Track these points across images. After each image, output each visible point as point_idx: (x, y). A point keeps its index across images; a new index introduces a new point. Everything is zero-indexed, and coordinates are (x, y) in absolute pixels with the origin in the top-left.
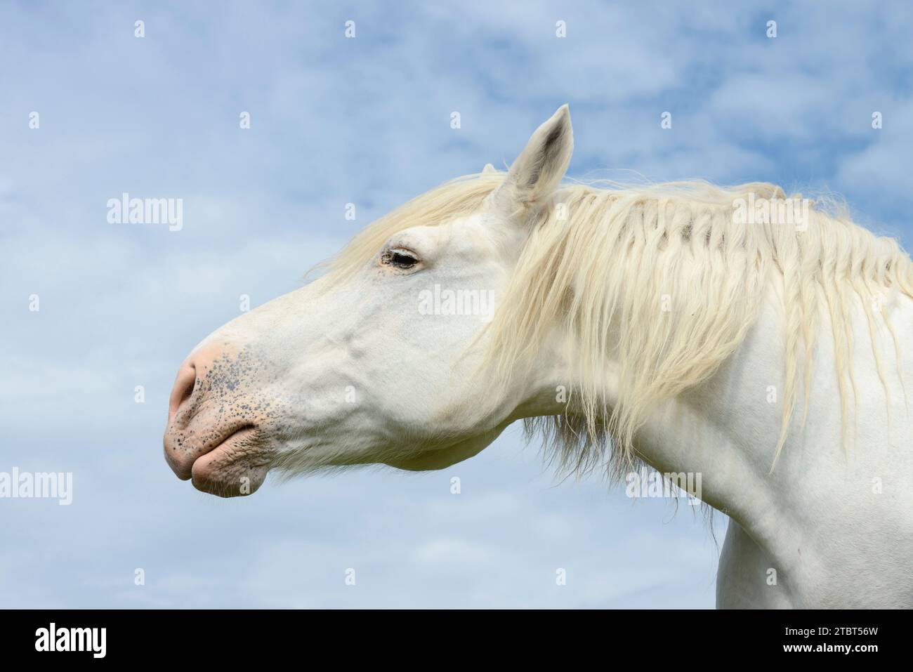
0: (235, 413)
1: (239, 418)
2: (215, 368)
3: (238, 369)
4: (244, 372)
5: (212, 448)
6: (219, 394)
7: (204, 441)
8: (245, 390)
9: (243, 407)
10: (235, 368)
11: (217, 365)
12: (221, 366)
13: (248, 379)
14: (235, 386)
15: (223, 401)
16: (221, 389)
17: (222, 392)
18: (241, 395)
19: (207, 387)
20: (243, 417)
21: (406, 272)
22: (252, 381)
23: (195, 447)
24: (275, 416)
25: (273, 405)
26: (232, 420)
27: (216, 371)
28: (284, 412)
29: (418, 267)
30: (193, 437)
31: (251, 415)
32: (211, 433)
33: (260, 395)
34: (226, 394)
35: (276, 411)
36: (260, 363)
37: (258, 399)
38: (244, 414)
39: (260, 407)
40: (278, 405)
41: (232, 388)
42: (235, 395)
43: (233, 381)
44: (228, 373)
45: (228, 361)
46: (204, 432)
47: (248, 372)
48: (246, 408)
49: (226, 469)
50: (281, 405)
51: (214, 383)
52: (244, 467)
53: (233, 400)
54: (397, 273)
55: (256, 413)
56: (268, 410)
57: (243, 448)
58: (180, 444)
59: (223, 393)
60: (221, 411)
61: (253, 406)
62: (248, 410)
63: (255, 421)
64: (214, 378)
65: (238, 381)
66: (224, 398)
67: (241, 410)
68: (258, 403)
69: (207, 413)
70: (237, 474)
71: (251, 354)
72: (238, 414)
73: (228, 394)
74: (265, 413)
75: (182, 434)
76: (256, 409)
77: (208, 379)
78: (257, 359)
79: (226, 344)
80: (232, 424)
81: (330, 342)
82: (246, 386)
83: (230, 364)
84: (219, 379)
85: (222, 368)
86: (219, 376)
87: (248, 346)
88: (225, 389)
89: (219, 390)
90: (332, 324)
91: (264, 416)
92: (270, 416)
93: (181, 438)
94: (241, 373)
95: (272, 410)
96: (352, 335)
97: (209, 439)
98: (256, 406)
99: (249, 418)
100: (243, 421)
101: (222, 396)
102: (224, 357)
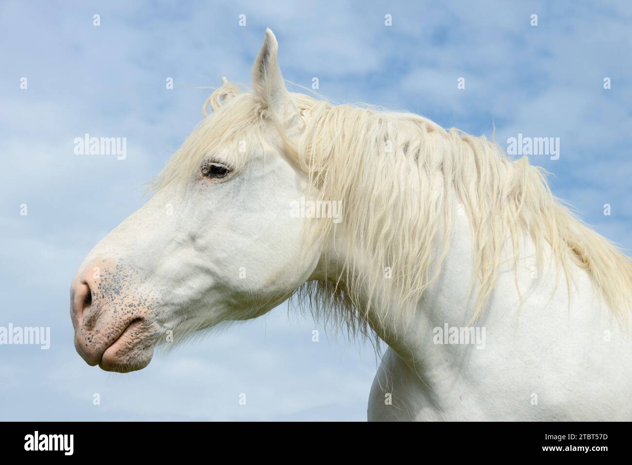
0: (126, 312)
1: (130, 315)
2: (102, 281)
3: (118, 278)
4: (123, 279)
5: (115, 341)
6: (111, 299)
7: (108, 337)
8: (127, 292)
9: (130, 306)
10: (116, 277)
11: (103, 278)
12: (106, 279)
13: (127, 283)
14: (120, 291)
15: (114, 304)
16: (111, 295)
17: (112, 297)
18: (125, 297)
19: (101, 296)
20: (132, 314)
21: (222, 180)
22: (130, 285)
23: (102, 342)
24: (153, 307)
25: (149, 299)
26: (125, 318)
27: (104, 283)
28: (158, 303)
29: (230, 175)
30: (99, 335)
31: (137, 311)
32: (112, 330)
33: (138, 294)
34: (115, 298)
35: (153, 304)
36: (132, 270)
37: (137, 297)
38: (132, 311)
39: (141, 303)
40: (152, 299)
41: (118, 293)
42: (122, 297)
43: (117, 287)
44: (113, 282)
45: (110, 274)
46: (106, 330)
47: (126, 279)
48: (132, 306)
49: (129, 354)
50: (154, 298)
51: (105, 292)
52: (140, 350)
53: (121, 302)
54: (216, 182)
55: (140, 308)
56: (147, 304)
57: (137, 336)
58: (90, 342)
59: (113, 298)
60: (115, 312)
61: (136, 303)
62: (133, 307)
63: (141, 315)
64: (103, 288)
65: (121, 287)
66: (115, 301)
67: (129, 309)
68: (138, 300)
69: (106, 316)
70: (136, 356)
71: (125, 265)
72: (128, 312)
73: (117, 298)
74: (146, 307)
75: (90, 334)
76: (139, 306)
77: (100, 290)
78: (130, 268)
79: (104, 261)
80: (126, 320)
81: (180, 244)
82: (127, 289)
83: (111, 276)
84: (107, 288)
85: (107, 280)
86: (107, 286)
87: (121, 259)
88: (114, 295)
89: (110, 296)
90: (177, 230)
91: (146, 310)
92: (150, 308)
93: (90, 336)
94: (121, 281)
95: (150, 304)
96: (196, 236)
97: (112, 335)
98: (138, 303)
99: (136, 314)
100: (133, 317)
101: (113, 300)
102: (106, 271)
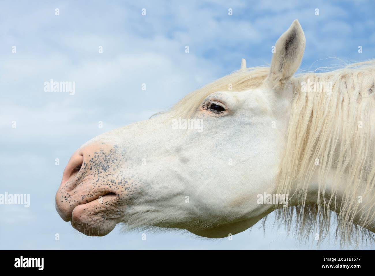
0: (106, 183)
1: (108, 187)
2: (95, 157)
3: (109, 159)
4: (113, 161)
6: (97, 172)
7: (83, 198)
8: (113, 172)
9: (111, 181)
10: (108, 158)
11: (97, 155)
12: (99, 156)
13: (115, 165)
14: (107, 169)
15: (99, 176)
16: (98, 169)
17: (98, 171)
18: (110, 175)
19: (90, 168)
20: (110, 187)
21: (217, 115)
22: (117, 167)
23: (76, 201)
24: (130, 190)
25: (129, 182)
26: (103, 187)
27: (96, 159)
28: (136, 188)
29: (225, 113)
30: (76, 195)
31: (115, 187)
33: (122, 175)
34: (101, 173)
35: (131, 187)
36: (123, 157)
37: (120, 177)
38: (111, 185)
39: (121, 183)
40: (132, 183)
41: (105, 169)
42: (107, 174)
43: (106, 166)
44: (103, 161)
45: (103, 153)
46: (84, 192)
47: (115, 161)
48: (113, 182)
50: (134, 183)
51: (94, 166)
53: (105, 177)
54: (212, 115)
55: (120, 186)
56: (126, 186)
57: (107, 206)
58: (66, 199)
59: (100, 172)
60: (97, 181)
61: (117, 181)
62: (114, 184)
63: (117, 192)
64: (94, 163)
65: (109, 166)
66: (100, 175)
67: (110, 183)
68: (120, 180)
69: (88, 182)
71: (118, 152)
72: (107, 184)
73: (102, 173)
74: (124, 187)
75: (68, 194)
76: (119, 184)
77: (90, 163)
78: (121, 155)
79: (103, 144)
80: (102, 189)
81: (167, 151)
82: (114, 170)
83: (104, 155)
84: (97, 164)
85: (100, 157)
86: (97, 162)
87: (117, 146)
88: (101, 170)
89: (97, 170)
90: (169, 140)
91: (123, 189)
92: (127, 190)
93: (67, 196)
94: (111, 161)
95: (128, 186)
98: (119, 181)
99: (113, 189)
100: (110, 189)
101: (98, 173)
102: (101, 151)
